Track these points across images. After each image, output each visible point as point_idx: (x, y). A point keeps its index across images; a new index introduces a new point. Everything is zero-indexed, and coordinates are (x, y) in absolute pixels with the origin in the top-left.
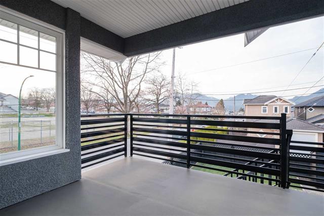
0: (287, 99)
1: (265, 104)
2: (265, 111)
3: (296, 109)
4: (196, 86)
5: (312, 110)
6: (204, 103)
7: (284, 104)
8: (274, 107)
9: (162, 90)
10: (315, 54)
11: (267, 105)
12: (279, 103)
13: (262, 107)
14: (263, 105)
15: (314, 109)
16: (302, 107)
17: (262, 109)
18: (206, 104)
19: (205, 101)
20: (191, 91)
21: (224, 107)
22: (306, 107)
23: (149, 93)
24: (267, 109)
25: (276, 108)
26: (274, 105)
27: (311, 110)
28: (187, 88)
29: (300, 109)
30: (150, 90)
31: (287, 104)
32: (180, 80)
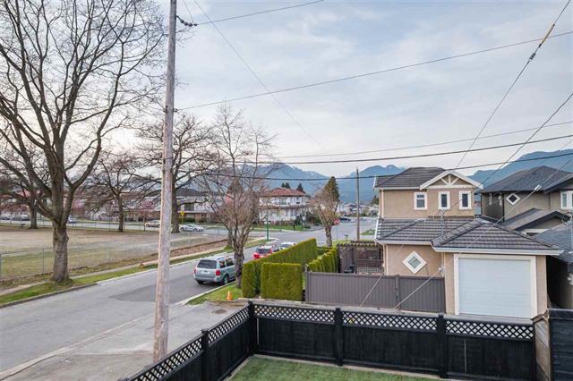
0: (464, 174)
1: (422, 187)
2: (421, 204)
3: (484, 198)
4: (265, 143)
5: (516, 199)
6: (294, 186)
7: (461, 186)
8: (440, 194)
9: (185, 155)
10: (534, 55)
11: (425, 190)
12: (450, 185)
13: (416, 194)
14: (418, 190)
15: (518, 198)
16: (496, 195)
17: (416, 199)
18: (300, 189)
19: (297, 183)
20: (254, 156)
21: (338, 196)
22: (504, 193)
23: (150, 161)
24: (426, 198)
25: (444, 197)
26: (442, 190)
27: (513, 199)
28: (245, 148)
29: (491, 198)
30: (151, 153)
31: (466, 186)
32: (225, 128)
